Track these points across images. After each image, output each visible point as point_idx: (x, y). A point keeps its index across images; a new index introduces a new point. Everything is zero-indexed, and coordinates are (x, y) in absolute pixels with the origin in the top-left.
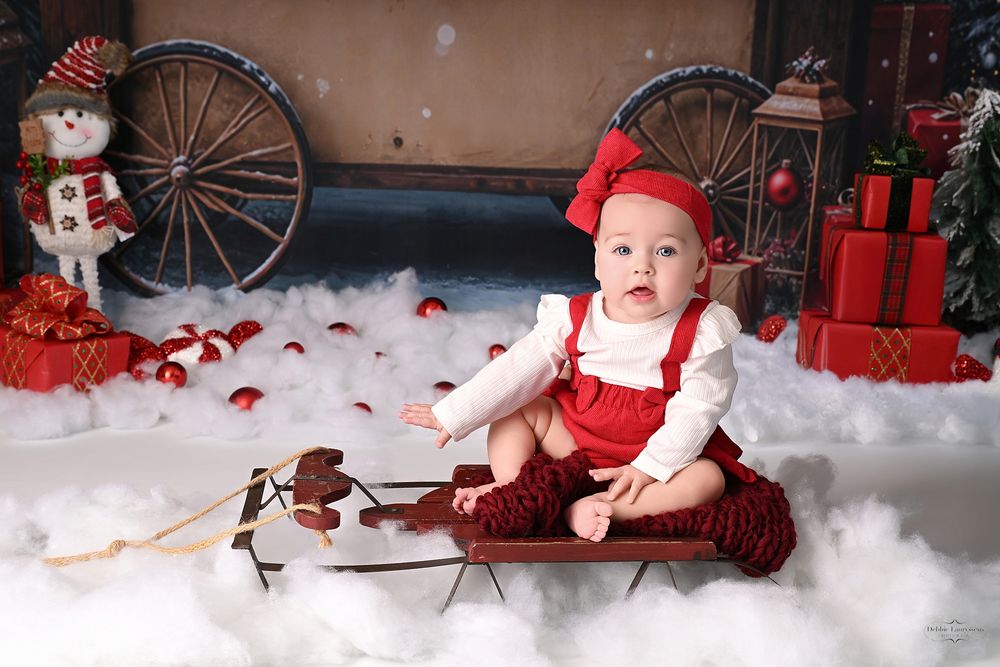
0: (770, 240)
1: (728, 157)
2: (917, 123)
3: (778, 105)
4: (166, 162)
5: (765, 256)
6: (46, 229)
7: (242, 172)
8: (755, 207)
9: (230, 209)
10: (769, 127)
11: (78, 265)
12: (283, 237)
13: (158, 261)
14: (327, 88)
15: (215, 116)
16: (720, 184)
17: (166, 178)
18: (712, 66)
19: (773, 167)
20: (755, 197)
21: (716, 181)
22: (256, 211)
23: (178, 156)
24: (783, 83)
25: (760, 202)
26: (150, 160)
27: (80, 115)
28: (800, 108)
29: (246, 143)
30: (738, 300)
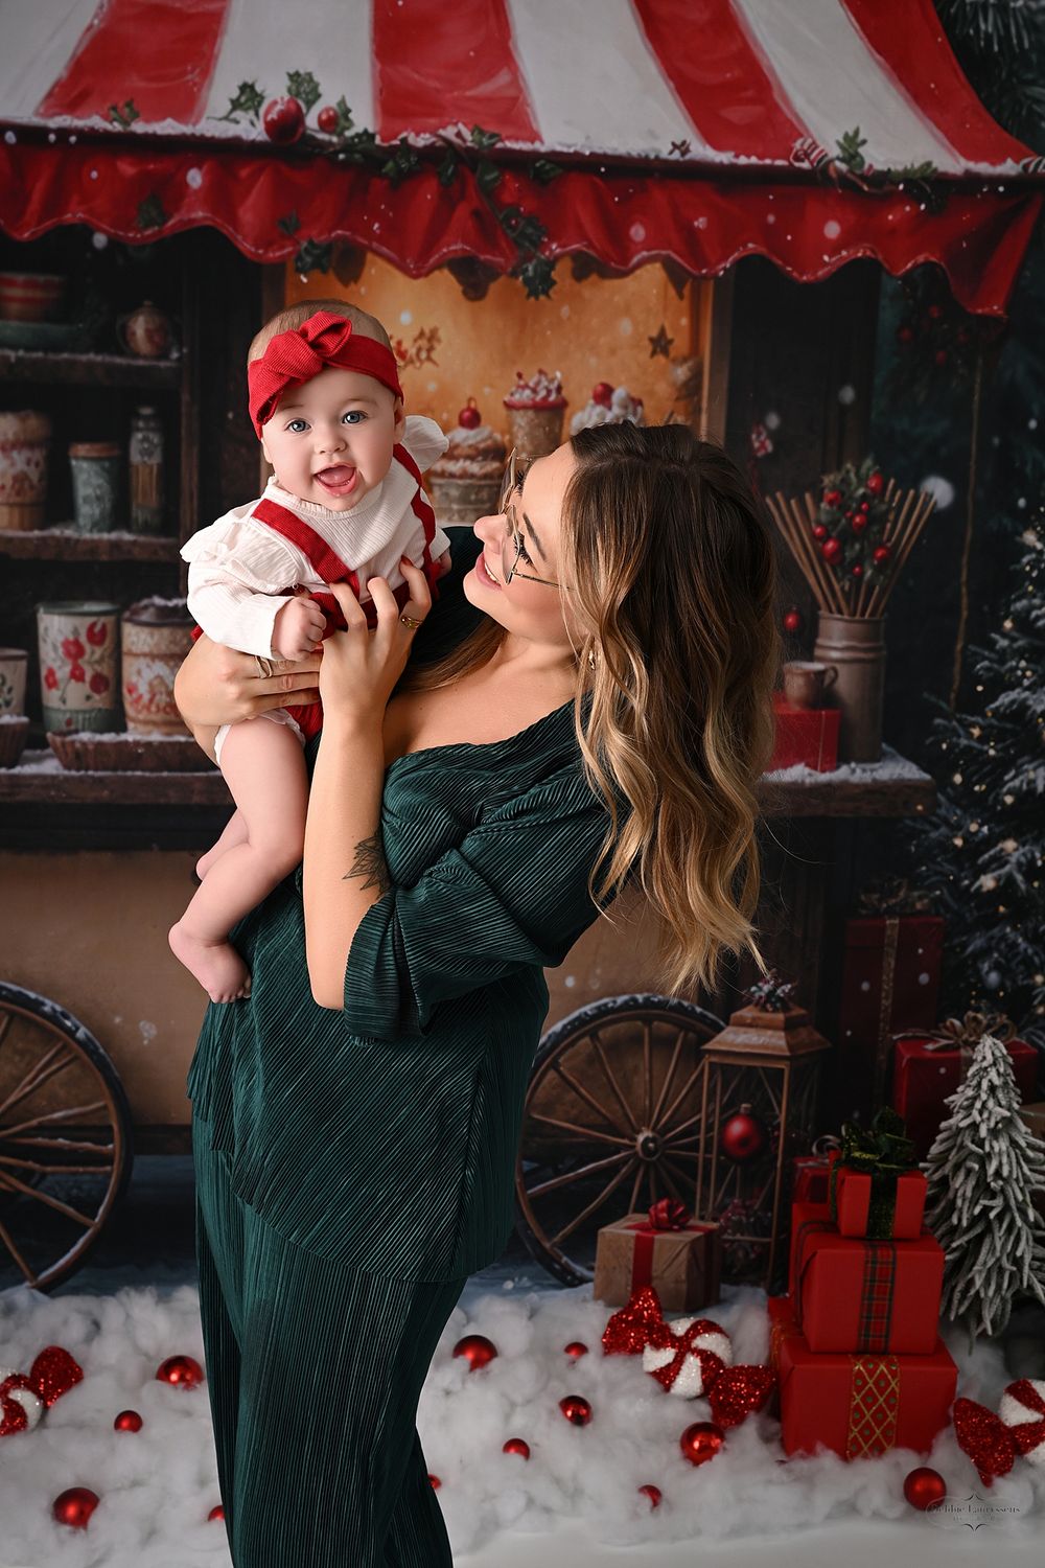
0: (727, 1201)
1: (670, 1106)
2: (908, 1056)
3: (733, 1039)
5: (722, 1221)
8: (707, 1162)
9: (22, 1187)
10: (722, 1066)
12: (94, 1219)
14: (154, 1032)
15: (5, 1070)
16: (663, 1135)
18: (650, 994)
19: (729, 1113)
20: (708, 1150)
21: (658, 1133)
22: (57, 1188)
24: (738, 1013)
25: (714, 1156)
28: (761, 1041)
29: (44, 1103)
30: (688, 1275)
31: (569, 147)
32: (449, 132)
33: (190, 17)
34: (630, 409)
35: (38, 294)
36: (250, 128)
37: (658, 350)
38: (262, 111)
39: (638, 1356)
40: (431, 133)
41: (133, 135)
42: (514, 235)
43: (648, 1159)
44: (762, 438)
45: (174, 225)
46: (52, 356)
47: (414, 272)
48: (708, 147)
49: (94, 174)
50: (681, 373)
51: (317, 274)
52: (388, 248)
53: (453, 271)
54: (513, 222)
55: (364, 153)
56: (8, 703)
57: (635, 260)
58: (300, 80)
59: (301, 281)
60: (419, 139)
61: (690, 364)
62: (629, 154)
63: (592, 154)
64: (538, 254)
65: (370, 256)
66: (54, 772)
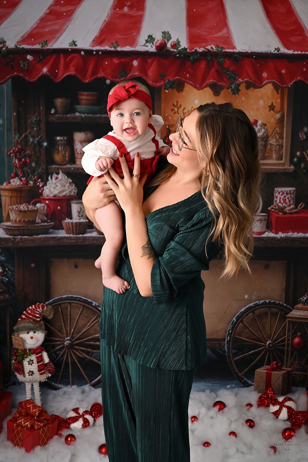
0: (294, 362)
1: (277, 333)
3: (295, 313)
4: (63, 339)
5: (292, 368)
6: (22, 375)
7: (92, 343)
8: (288, 350)
9: (87, 356)
10: (292, 321)
11: (32, 385)
13: (59, 376)
15: (81, 322)
16: (274, 342)
17: (62, 345)
18: (270, 300)
19: (294, 336)
20: (288, 347)
21: (273, 341)
22: (97, 357)
23: (67, 337)
24: (297, 306)
25: (290, 348)
26: (56, 339)
27: (35, 332)
28: (304, 314)
29: (93, 332)
30: (282, 384)
31: (244, 50)
32: (209, 47)
33: (134, 16)
34: (263, 127)
35: (91, 98)
36: (151, 48)
37: (271, 109)
38: (154, 43)
39: (268, 408)
40: (203, 48)
41: (118, 51)
42: (228, 77)
43: (270, 349)
44: (303, 134)
45: (129, 77)
46: (94, 116)
47: (199, 88)
48: (285, 49)
49: (106, 63)
50: (278, 116)
51: (170, 89)
52: (191, 81)
53: (210, 88)
54: (228, 73)
55: (184, 54)
56: (82, 216)
57: (264, 83)
58: (165, 34)
59: (166, 92)
60: (200, 50)
61: (281, 113)
62: (262, 52)
63: (251, 52)
64: (235, 82)
65: (186, 84)
66: (95, 236)
